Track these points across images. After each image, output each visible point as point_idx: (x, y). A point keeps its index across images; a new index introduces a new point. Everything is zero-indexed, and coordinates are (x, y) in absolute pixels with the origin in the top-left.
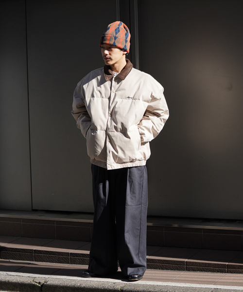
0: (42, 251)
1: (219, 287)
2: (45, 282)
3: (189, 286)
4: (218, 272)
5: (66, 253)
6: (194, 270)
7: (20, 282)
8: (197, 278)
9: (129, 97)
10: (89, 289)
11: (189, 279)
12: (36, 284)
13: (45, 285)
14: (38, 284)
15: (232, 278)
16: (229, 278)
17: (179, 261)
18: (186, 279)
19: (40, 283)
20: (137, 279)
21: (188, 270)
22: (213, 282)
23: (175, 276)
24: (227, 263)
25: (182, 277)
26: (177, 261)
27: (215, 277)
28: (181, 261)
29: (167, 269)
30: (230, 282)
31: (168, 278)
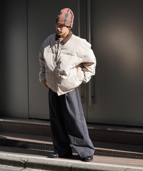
0: (30, 142)
1: (130, 167)
2: (27, 161)
3: (112, 166)
4: (132, 158)
5: (43, 144)
6: (117, 156)
7: (13, 160)
8: (118, 161)
9: (68, 54)
10: (52, 165)
11: (113, 162)
12: (22, 161)
13: (27, 162)
14: (23, 162)
15: (139, 162)
16: (138, 162)
17: (109, 151)
18: (112, 162)
19: (24, 161)
20: (90, 160)
21: (114, 156)
22: (127, 164)
23: (105, 159)
24: (137, 153)
25: (109, 161)
26: (107, 151)
27: (129, 161)
28: (110, 151)
29: (102, 155)
30: (137, 165)
31: (101, 161)
